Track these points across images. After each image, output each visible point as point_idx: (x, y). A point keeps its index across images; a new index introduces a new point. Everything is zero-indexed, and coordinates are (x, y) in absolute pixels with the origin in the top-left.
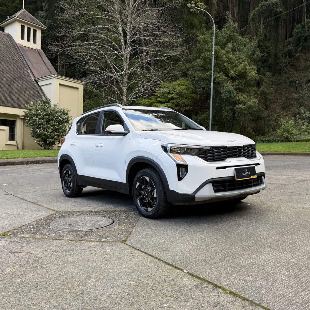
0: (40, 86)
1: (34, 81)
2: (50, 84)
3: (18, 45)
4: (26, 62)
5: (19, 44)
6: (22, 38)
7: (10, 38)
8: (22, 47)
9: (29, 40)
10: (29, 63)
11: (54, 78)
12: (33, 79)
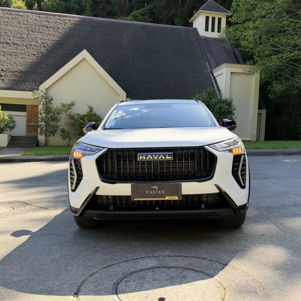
0: (214, 78)
1: (210, 73)
2: (222, 75)
3: (201, 38)
4: (206, 54)
5: (202, 36)
6: (207, 29)
7: (196, 31)
8: (206, 38)
9: (213, 30)
10: (209, 55)
11: (226, 67)
12: (209, 70)
